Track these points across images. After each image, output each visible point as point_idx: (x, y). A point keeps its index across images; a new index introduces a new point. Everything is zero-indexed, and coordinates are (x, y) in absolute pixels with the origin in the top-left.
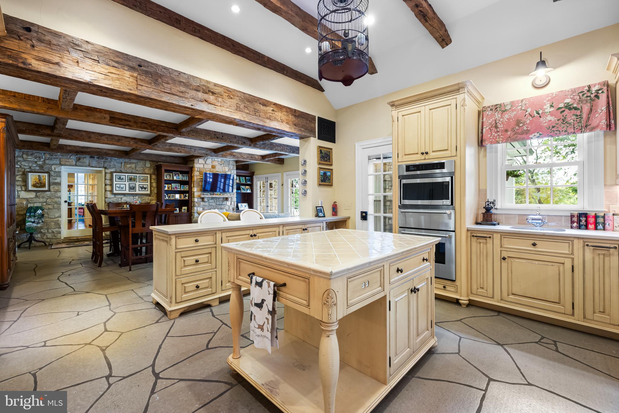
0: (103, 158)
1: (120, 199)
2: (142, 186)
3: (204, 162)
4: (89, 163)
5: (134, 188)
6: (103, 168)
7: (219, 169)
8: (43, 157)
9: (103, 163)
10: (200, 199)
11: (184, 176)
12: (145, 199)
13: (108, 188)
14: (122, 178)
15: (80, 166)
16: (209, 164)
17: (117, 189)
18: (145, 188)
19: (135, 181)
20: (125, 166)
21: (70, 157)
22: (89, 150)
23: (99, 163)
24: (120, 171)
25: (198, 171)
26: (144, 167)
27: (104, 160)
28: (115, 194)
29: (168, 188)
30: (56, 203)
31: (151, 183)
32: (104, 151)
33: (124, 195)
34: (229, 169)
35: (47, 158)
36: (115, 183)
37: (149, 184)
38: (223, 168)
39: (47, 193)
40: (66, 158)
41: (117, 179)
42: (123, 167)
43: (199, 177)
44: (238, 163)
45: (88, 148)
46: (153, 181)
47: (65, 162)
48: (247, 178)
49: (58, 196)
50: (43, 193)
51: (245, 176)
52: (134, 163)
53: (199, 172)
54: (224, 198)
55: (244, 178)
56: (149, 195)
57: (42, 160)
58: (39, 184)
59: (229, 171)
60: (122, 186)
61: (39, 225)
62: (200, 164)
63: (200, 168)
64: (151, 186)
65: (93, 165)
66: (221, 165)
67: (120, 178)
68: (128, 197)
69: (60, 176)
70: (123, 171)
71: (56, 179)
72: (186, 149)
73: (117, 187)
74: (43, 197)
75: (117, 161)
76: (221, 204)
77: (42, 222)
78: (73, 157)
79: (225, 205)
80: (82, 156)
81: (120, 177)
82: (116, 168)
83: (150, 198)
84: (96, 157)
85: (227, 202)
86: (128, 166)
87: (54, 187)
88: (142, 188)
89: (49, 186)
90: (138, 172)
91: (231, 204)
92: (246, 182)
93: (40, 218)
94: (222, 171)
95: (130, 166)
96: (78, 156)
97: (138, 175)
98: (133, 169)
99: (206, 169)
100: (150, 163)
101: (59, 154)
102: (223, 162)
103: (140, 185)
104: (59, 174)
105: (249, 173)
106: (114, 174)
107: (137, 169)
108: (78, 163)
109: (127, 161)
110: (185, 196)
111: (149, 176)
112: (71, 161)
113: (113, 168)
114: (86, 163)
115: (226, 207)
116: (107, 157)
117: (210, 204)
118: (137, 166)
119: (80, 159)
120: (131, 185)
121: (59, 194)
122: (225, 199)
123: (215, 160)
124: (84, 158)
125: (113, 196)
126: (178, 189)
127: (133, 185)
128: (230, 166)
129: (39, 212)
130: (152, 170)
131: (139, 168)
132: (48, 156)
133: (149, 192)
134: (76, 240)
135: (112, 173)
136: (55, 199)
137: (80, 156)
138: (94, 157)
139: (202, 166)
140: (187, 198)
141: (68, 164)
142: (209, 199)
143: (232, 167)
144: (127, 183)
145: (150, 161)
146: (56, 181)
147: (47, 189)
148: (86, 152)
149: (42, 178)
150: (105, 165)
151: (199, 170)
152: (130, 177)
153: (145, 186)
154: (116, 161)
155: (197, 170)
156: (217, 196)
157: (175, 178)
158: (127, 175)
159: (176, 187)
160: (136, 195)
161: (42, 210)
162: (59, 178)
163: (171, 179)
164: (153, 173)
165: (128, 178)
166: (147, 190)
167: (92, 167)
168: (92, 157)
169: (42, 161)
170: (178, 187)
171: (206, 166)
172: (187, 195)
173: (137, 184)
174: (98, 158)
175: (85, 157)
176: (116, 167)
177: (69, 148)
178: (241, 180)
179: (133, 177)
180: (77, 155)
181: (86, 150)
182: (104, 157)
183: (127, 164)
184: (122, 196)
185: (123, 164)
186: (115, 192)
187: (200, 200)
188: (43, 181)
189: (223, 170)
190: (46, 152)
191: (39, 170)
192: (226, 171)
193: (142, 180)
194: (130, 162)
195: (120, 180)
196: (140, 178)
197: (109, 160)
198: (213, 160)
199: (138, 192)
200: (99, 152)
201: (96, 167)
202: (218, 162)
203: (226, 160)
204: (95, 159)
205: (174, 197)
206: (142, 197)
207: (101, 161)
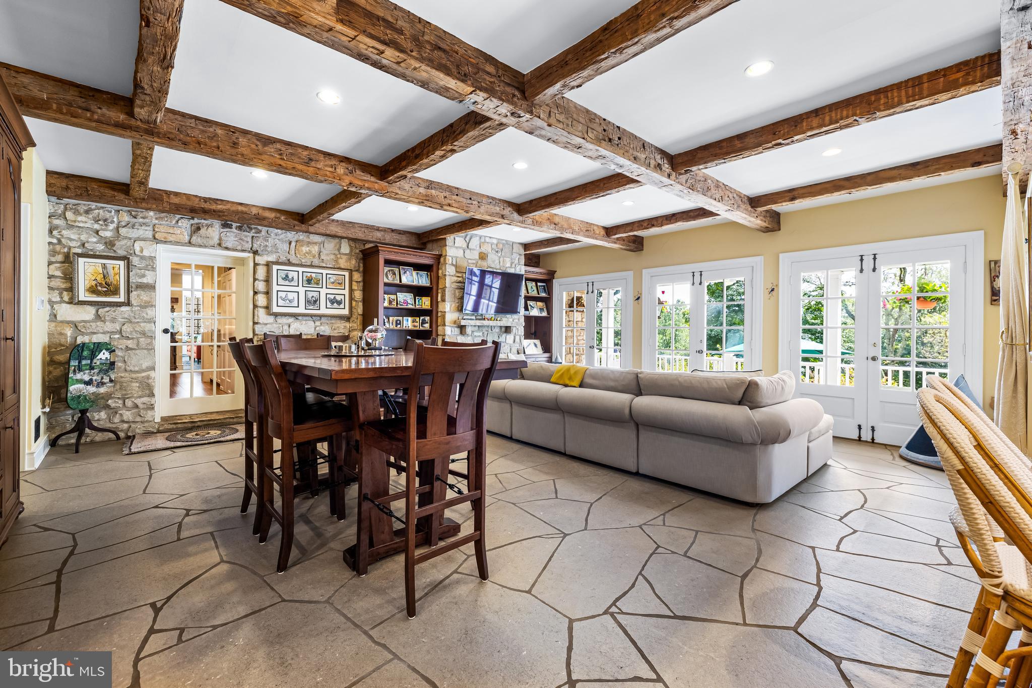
0: (251, 229)
1: (286, 327)
2: (332, 297)
3: (465, 246)
4: (220, 239)
5: (315, 302)
6: (249, 252)
7: (494, 261)
8: (115, 220)
9: (249, 240)
10: (456, 329)
11: (421, 276)
12: (338, 327)
13: (261, 300)
14: (290, 277)
15: (200, 246)
16: (474, 250)
17: (281, 303)
18: (339, 303)
19: (318, 284)
20: (298, 250)
21: (177, 222)
22: (219, 207)
23: (241, 239)
24: (287, 262)
25: (452, 264)
26: (337, 252)
27: (252, 234)
28: (276, 315)
29: (390, 302)
30: (144, 334)
31: (351, 291)
32: (254, 211)
33: (295, 316)
34: (512, 264)
35: (123, 224)
36: (275, 288)
37: (346, 292)
38: (502, 259)
39: (124, 309)
40: (167, 225)
41: (280, 281)
42: (293, 252)
43: (456, 279)
44: (529, 250)
46: (355, 287)
47: (165, 235)
48: (539, 284)
49: (148, 317)
50: (113, 309)
51: (536, 281)
52: (316, 243)
53: (456, 266)
54: (501, 327)
55: (534, 284)
56: (348, 319)
57: (112, 226)
59: (511, 267)
60: (291, 296)
61: (102, 390)
62: (457, 248)
63: (457, 257)
64: (351, 299)
65: (230, 245)
66: (497, 252)
67: (286, 278)
68: (304, 322)
69: (154, 269)
70: (293, 262)
71: (143, 276)
72: (461, 199)
73: (281, 297)
74: (113, 320)
75: (281, 237)
77: (111, 381)
78: (185, 224)
79: (503, 344)
80: (203, 221)
81: (287, 276)
82: (278, 254)
83: (348, 325)
84: (234, 225)
85: (508, 337)
86: (305, 249)
87: (138, 296)
88: (333, 301)
89: (128, 292)
90: (324, 265)
91: (513, 341)
92: (539, 294)
93: (106, 372)
94: (498, 267)
95: (307, 249)
96: (196, 221)
97: (325, 272)
98: (314, 257)
99: (470, 261)
100: (350, 246)
101: (151, 213)
102: (501, 246)
103: (328, 296)
104: (151, 263)
105: (544, 274)
106: (275, 267)
107: (322, 257)
108: (194, 239)
109: (301, 238)
110: (424, 322)
111: (347, 274)
112: (179, 232)
113: (272, 252)
114: (212, 238)
115: (506, 347)
116: (260, 227)
118: (322, 250)
119: (199, 229)
120: (310, 295)
121: (150, 312)
122: (503, 329)
123: (485, 242)
124: (208, 226)
125: (271, 319)
126: (410, 306)
127: (315, 295)
128: (515, 255)
129: (104, 355)
130: (354, 262)
131: (327, 255)
132: (125, 218)
133: (346, 312)
134: (190, 425)
135: (268, 265)
136: (142, 324)
137: (200, 221)
138: (230, 227)
139: (460, 253)
140: (427, 326)
141: (171, 239)
143: (517, 259)
144: (301, 290)
145: (350, 239)
146: (144, 280)
147: (122, 298)
148: (214, 211)
149: (111, 272)
150: (255, 245)
151: (454, 263)
152: (309, 275)
153: (339, 298)
154: (277, 237)
155: (450, 262)
156: (490, 323)
157: (405, 280)
158: (301, 270)
159: (406, 302)
160: (321, 316)
161: (110, 353)
162: (150, 273)
163: (396, 282)
164: (355, 267)
165: (304, 278)
166: (342, 306)
167: (227, 248)
168: (226, 225)
169: (111, 231)
170: (409, 302)
171: (468, 254)
172: (427, 319)
173: (324, 291)
174: (240, 228)
175: (211, 225)
176: (279, 251)
178: (529, 288)
179: (314, 275)
180: (193, 218)
181: (214, 207)
182: (253, 226)
183: (302, 246)
184: (291, 320)
185: (293, 244)
186: (275, 309)
188: (112, 278)
189: (501, 264)
190: (120, 208)
191: (103, 251)
192: (507, 268)
193: (333, 283)
194: (308, 240)
195: (287, 283)
196: (329, 278)
197: (263, 233)
198: (483, 240)
199: (323, 311)
200: (242, 212)
201: (236, 250)
202: (492, 245)
203: (506, 241)
204: (234, 230)
205: (400, 324)
206: (333, 321)
207: (246, 236)
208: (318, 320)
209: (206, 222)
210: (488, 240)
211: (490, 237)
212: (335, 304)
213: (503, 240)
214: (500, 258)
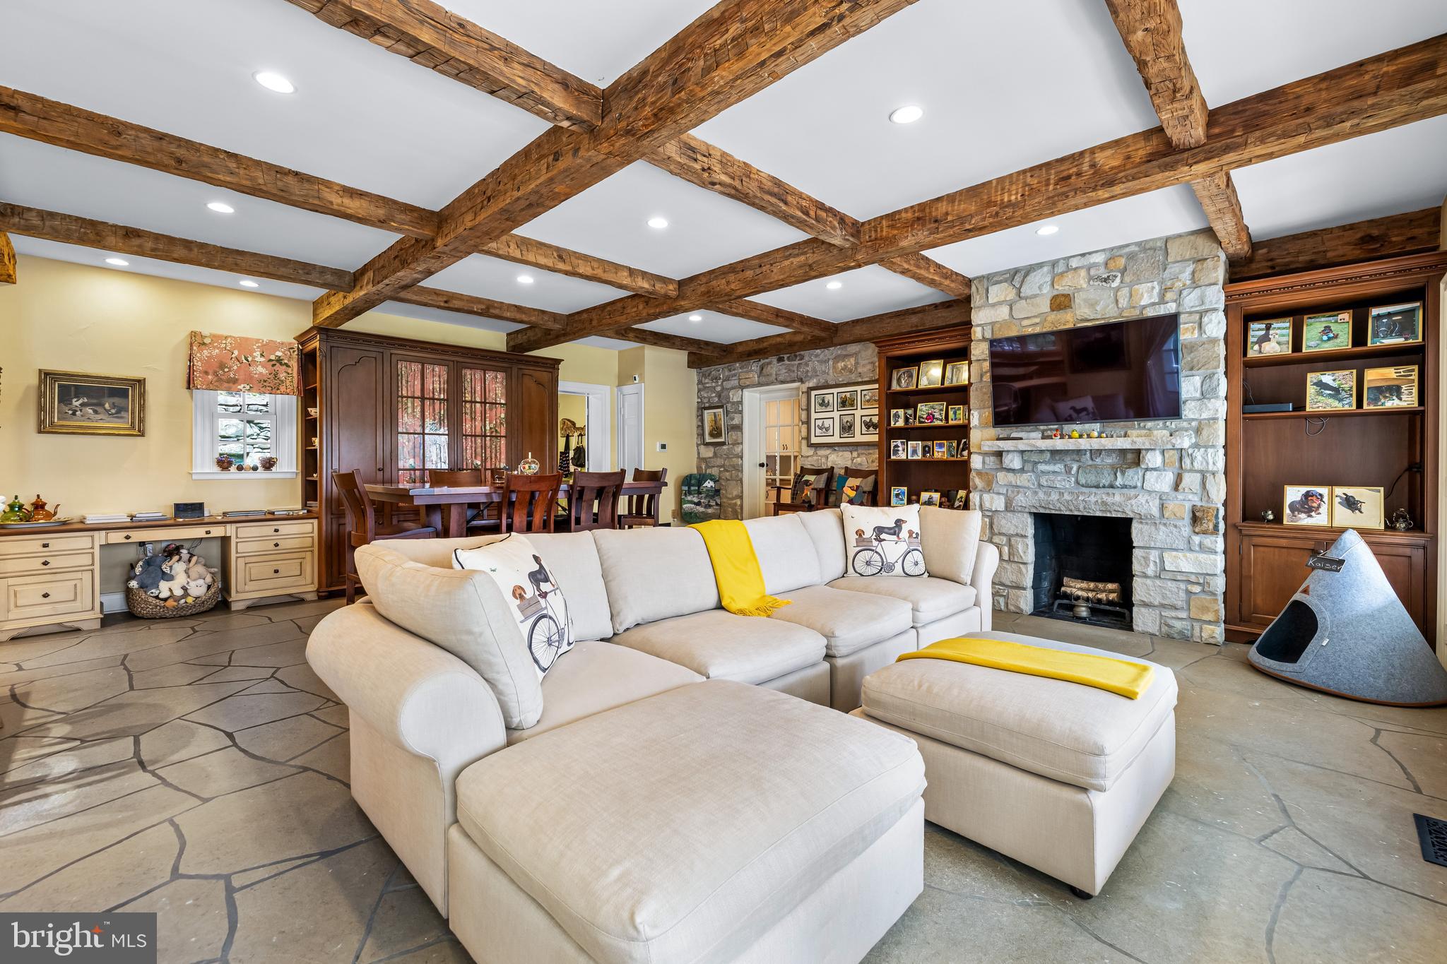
0: (796, 356)
1: (823, 460)
2: (868, 419)
3: (1011, 294)
4: (777, 374)
5: (850, 427)
6: (795, 382)
7: (1092, 305)
8: (722, 376)
9: (795, 369)
14: (826, 402)
15: (765, 385)
16: (1035, 296)
17: (818, 432)
19: (852, 405)
20: (835, 367)
21: (751, 366)
22: (765, 344)
23: (788, 370)
24: (824, 384)
25: (984, 339)
27: (797, 362)
28: (815, 447)
29: (907, 420)
30: (734, 466)
33: (832, 447)
34: (1165, 292)
35: (725, 378)
36: (814, 416)
39: (725, 447)
40: (746, 371)
41: (817, 406)
42: (831, 371)
45: (765, 340)
47: (746, 381)
48: (1372, 312)
50: (721, 448)
51: (1358, 305)
52: (852, 355)
53: (992, 339)
54: (1121, 452)
55: (1343, 317)
57: (720, 382)
58: (716, 432)
59: (1162, 301)
60: (828, 423)
61: (710, 511)
62: (993, 305)
65: (781, 378)
66: (1106, 280)
67: (823, 403)
68: (841, 453)
69: (741, 412)
70: (830, 383)
71: (736, 418)
73: (818, 426)
74: (721, 457)
75: (821, 357)
76: (1105, 481)
77: (717, 504)
78: (755, 367)
79: (1132, 492)
81: (823, 401)
82: (816, 378)
84: (786, 357)
85: (1148, 474)
86: (842, 365)
87: (733, 435)
88: (869, 426)
89: (727, 432)
90: (860, 380)
91: (1176, 487)
92: (1365, 344)
93: (712, 497)
94: (1113, 312)
95: (844, 364)
96: (762, 361)
97: (859, 388)
98: (850, 371)
99: (1026, 322)
101: (738, 365)
102: (1123, 261)
103: (864, 418)
104: (740, 407)
106: (813, 393)
107: (859, 370)
108: (762, 379)
109: (839, 352)
110: (964, 448)
112: (753, 375)
113: (811, 377)
114: (772, 375)
116: (800, 353)
117: (1043, 481)
118: (859, 360)
119: (763, 369)
120: (845, 419)
121: (737, 449)
122: (1126, 458)
123: (1069, 269)
124: (768, 364)
125: (811, 452)
126: (937, 423)
127: (849, 418)
128: (1173, 269)
129: (709, 484)
131: (864, 365)
132: (726, 372)
135: (809, 393)
136: (735, 459)
137: (764, 361)
138: (783, 359)
139: (1003, 312)
141: (748, 383)
142: (1035, 458)
144: (836, 415)
146: (736, 422)
147: (722, 439)
149: (719, 418)
150: (800, 373)
152: (843, 395)
154: (817, 358)
156: (1084, 444)
158: (835, 391)
159: (931, 417)
160: (857, 445)
161: (715, 482)
162: (740, 415)
163: (911, 388)
165: (839, 400)
167: (783, 382)
168: (779, 359)
169: (720, 385)
170: (937, 415)
171: (1022, 310)
173: (858, 413)
174: (789, 359)
175: (770, 363)
176: (818, 373)
177: (740, 349)
179: (848, 395)
180: (762, 359)
182: (798, 353)
183: (839, 361)
184: (828, 452)
185: (831, 362)
186: (814, 440)
187: (991, 460)
188: (719, 423)
189: (1123, 302)
190: (724, 366)
191: (717, 402)
192: (1144, 307)
193: (868, 401)
194: (844, 353)
195: (823, 409)
196: (865, 395)
197: (806, 358)
198: (1060, 268)
199: (859, 438)
200: (780, 344)
201: (788, 382)
202: (1089, 270)
203: (1139, 244)
204: (786, 362)
205: (929, 452)
206: (871, 451)
207: (793, 365)
208: (856, 450)
209: (767, 361)
210: (1074, 263)
211: (1083, 255)
212: (871, 429)
213: (1127, 245)
214: (1118, 289)
